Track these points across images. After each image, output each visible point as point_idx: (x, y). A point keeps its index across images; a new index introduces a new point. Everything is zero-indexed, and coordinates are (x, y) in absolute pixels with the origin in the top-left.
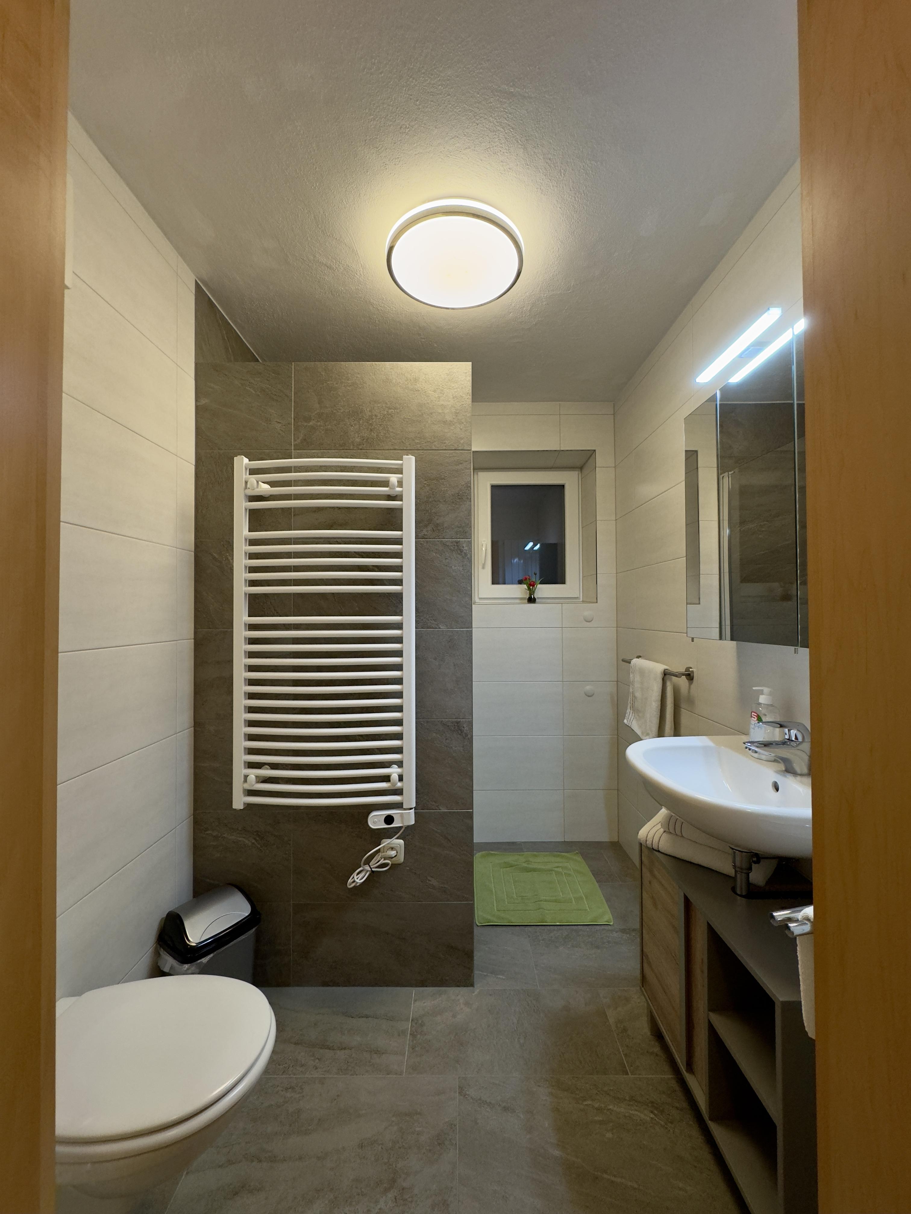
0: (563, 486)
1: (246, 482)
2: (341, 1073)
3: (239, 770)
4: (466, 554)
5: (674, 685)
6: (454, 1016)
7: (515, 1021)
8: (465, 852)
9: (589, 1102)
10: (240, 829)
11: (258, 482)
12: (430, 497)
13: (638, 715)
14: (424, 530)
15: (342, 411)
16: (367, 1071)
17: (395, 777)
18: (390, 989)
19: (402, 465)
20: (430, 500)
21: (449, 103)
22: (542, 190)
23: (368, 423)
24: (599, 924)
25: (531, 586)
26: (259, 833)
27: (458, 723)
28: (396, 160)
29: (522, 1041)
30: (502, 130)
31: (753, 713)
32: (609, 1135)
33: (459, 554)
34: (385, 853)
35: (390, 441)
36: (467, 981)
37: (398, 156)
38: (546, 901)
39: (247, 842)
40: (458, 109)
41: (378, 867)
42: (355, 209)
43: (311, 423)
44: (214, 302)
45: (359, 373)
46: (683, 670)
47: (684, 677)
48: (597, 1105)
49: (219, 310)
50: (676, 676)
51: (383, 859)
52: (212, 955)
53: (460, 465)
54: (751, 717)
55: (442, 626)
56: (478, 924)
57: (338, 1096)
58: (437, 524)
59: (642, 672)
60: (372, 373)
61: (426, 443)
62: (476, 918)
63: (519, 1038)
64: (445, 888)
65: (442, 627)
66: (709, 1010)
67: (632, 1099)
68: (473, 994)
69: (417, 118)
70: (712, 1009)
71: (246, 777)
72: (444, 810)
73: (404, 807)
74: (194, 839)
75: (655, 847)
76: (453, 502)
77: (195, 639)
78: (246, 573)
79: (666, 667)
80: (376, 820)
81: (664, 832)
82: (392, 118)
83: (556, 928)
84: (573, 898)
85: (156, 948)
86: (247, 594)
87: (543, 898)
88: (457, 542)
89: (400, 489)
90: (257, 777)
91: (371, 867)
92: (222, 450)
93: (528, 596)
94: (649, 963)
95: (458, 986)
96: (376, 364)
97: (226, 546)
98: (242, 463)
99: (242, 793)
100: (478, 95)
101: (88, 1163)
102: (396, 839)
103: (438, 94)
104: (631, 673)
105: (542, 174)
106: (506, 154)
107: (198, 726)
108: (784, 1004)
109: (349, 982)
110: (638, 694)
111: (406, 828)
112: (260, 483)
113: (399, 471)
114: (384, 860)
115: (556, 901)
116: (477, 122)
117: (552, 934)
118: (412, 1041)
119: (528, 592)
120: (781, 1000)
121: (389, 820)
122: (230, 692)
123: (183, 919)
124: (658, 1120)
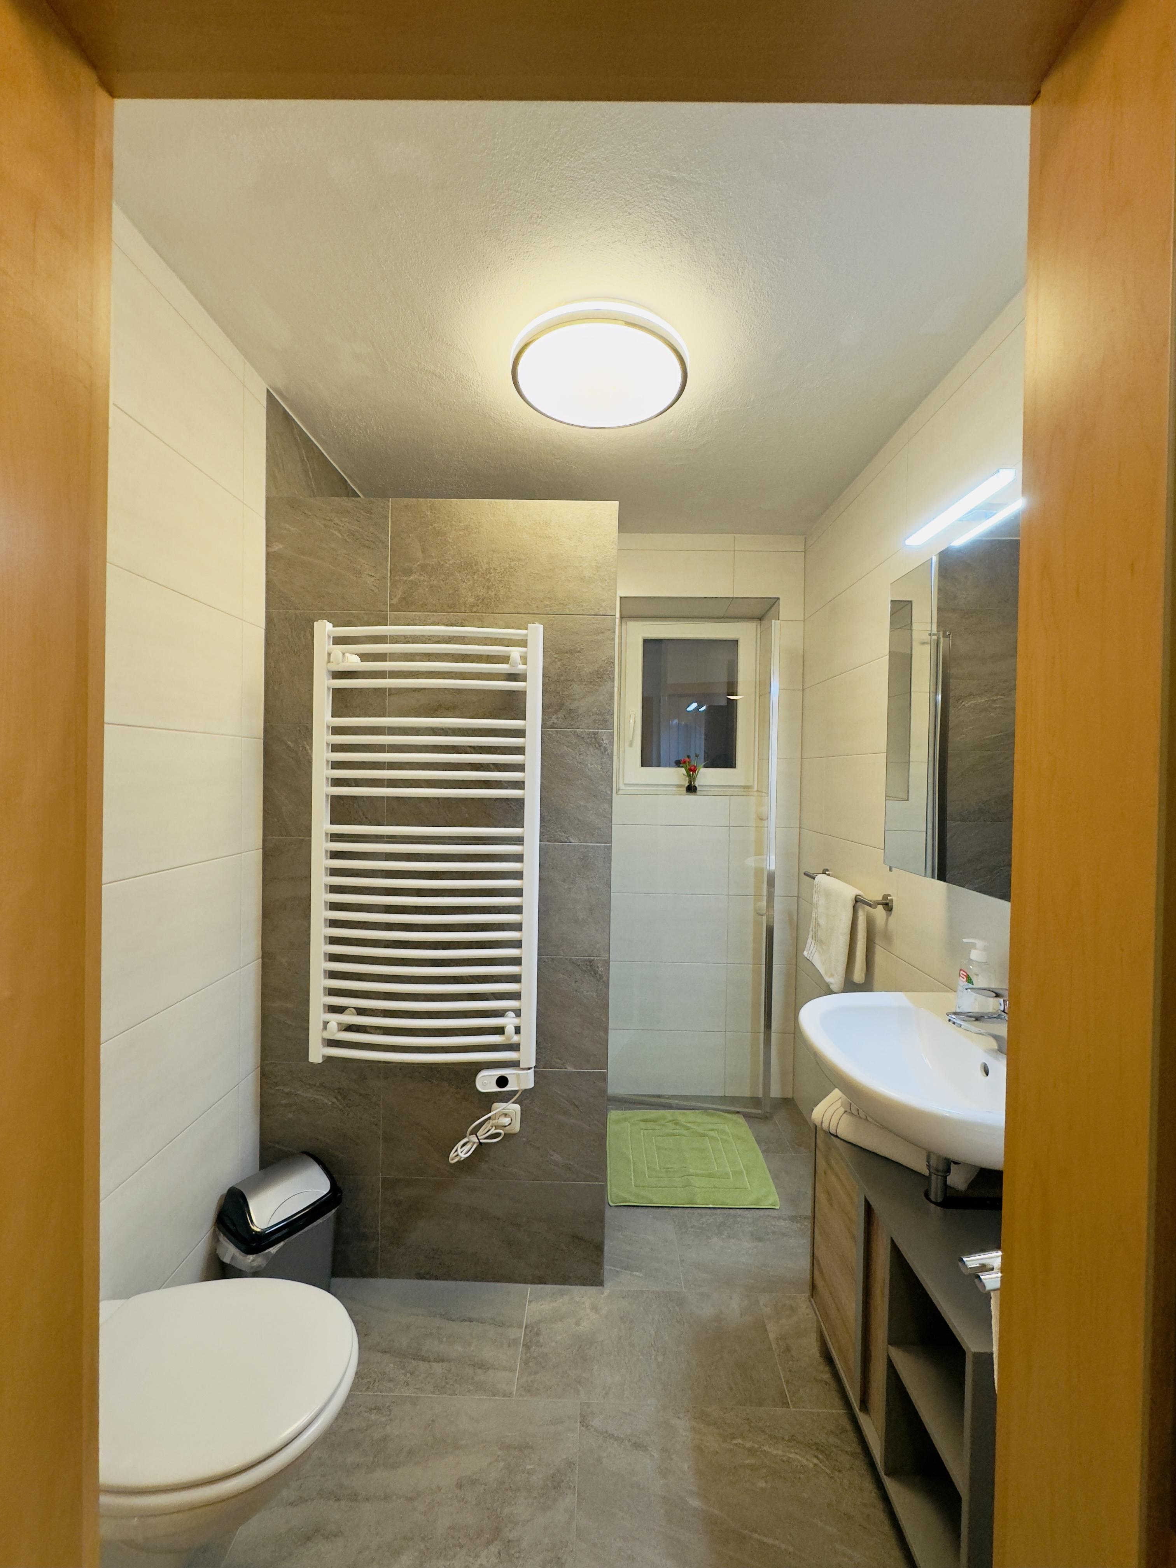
0: (736, 642)
1: (329, 654)
2: (437, 1392)
3: (317, 1015)
4: (605, 749)
5: (867, 915)
6: (577, 1324)
7: (653, 1332)
8: (596, 1122)
9: (740, 1441)
10: (318, 1084)
11: (343, 654)
12: (562, 675)
13: (822, 948)
14: (553, 717)
15: (451, 562)
16: (469, 1391)
17: (510, 1030)
18: (499, 1285)
19: (526, 635)
20: (562, 678)
21: (594, 189)
22: (714, 291)
23: (484, 578)
24: (761, 1207)
25: (692, 771)
26: (341, 1091)
27: (591, 961)
28: (525, 255)
29: (660, 1359)
30: (662, 220)
31: (962, 972)
32: (762, 1484)
33: (597, 749)
34: (496, 1121)
35: (512, 602)
36: (595, 1279)
37: (527, 250)
38: (697, 1175)
39: (326, 1100)
40: (605, 196)
41: (486, 1138)
42: (471, 310)
43: (412, 578)
44: (291, 414)
45: (474, 514)
46: (879, 898)
47: (880, 907)
48: (749, 1445)
49: (296, 423)
50: (870, 906)
51: (494, 1128)
52: (282, 1244)
53: (601, 635)
54: (960, 976)
55: (573, 839)
56: (611, 1204)
57: (433, 1421)
58: (570, 710)
59: (828, 894)
60: (491, 513)
61: (557, 605)
62: (609, 1196)
63: (657, 1355)
64: (570, 1164)
65: (573, 841)
66: (890, 1343)
67: (792, 1438)
68: (603, 1296)
69: (552, 206)
70: (892, 1342)
71: (326, 1023)
72: (570, 1069)
73: (522, 1066)
74: (262, 1096)
75: (833, 1131)
76: (591, 682)
77: (264, 848)
78: (327, 769)
79: (859, 892)
80: (485, 1082)
81: (845, 1112)
82: (519, 205)
83: (709, 1211)
84: (731, 1173)
85: (214, 1231)
86: (328, 796)
87: (691, 1171)
88: (595, 734)
89: (524, 667)
90: (339, 1024)
91: (479, 1138)
92: (298, 609)
93: (687, 784)
94: (821, 1272)
95: (584, 1285)
96: (496, 502)
97: (303, 733)
98: (324, 630)
99: (321, 1043)
100: (631, 181)
101: (134, 1517)
102: (513, 1103)
103: (579, 179)
104: (814, 894)
105: (713, 272)
106: (667, 249)
107: (267, 957)
108: (976, 1355)
109: (447, 1276)
110: (822, 921)
111: (523, 1091)
112: (347, 655)
113: (523, 643)
114: (496, 1129)
115: (710, 1176)
116: (630, 211)
117: (704, 1220)
118: (526, 1354)
119: (687, 778)
120: (973, 1351)
121: (502, 1081)
122: (307, 915)
123: (247, 1197)
124: (823, 1468)
